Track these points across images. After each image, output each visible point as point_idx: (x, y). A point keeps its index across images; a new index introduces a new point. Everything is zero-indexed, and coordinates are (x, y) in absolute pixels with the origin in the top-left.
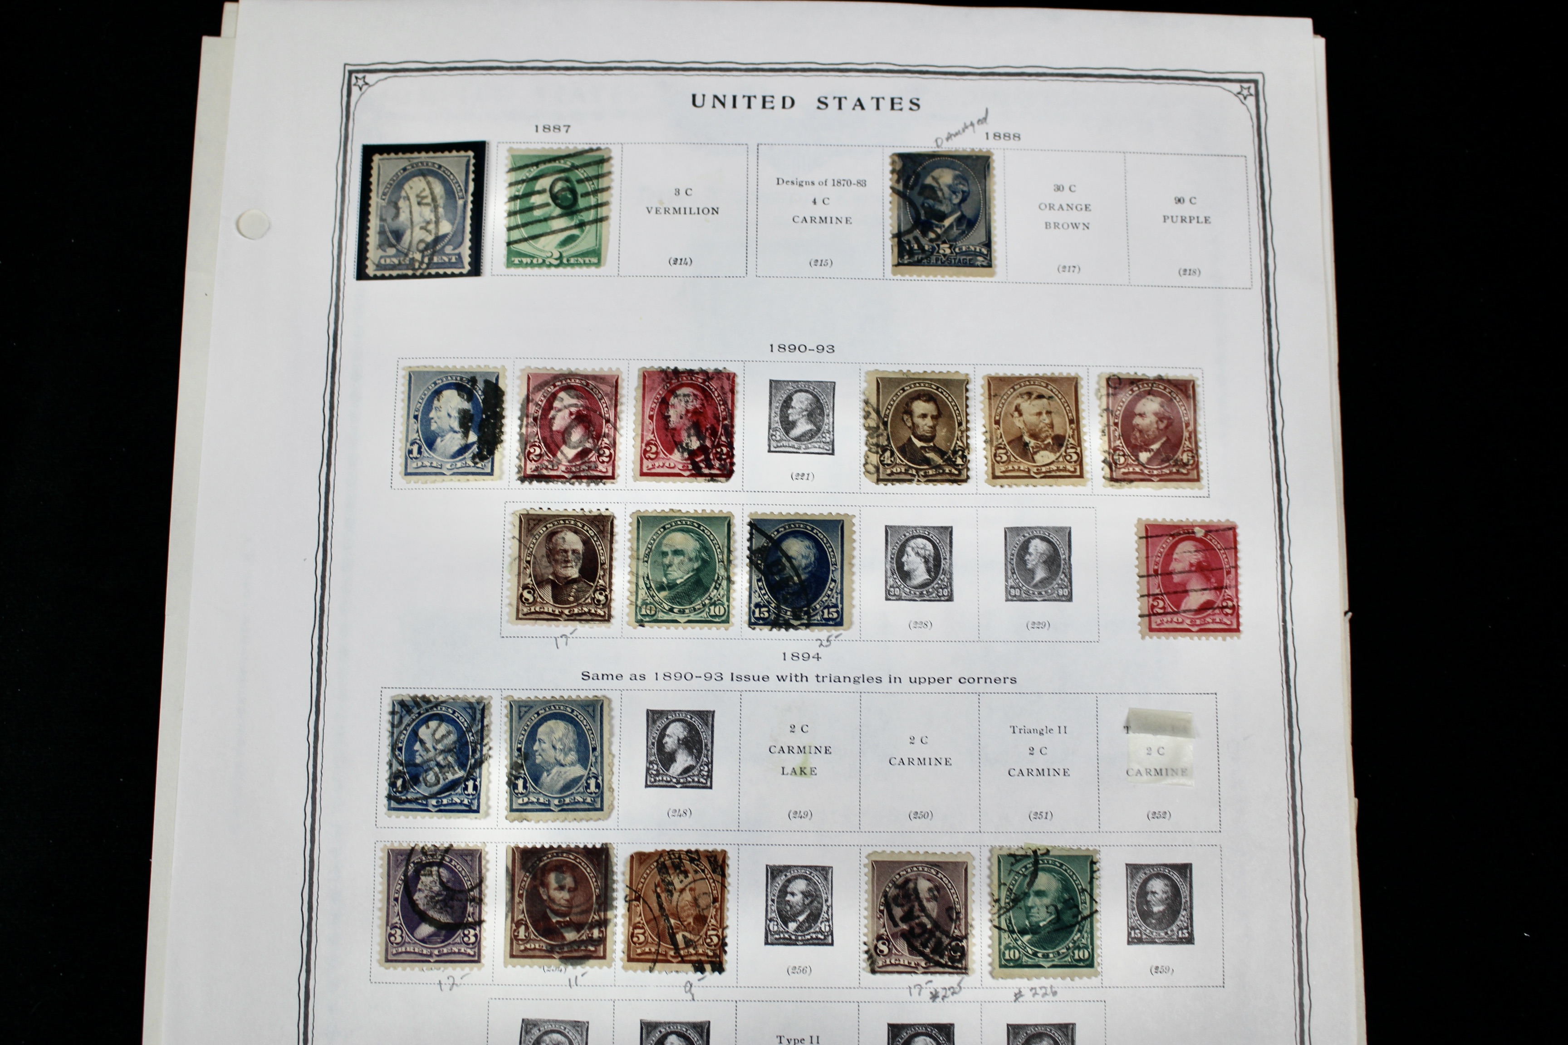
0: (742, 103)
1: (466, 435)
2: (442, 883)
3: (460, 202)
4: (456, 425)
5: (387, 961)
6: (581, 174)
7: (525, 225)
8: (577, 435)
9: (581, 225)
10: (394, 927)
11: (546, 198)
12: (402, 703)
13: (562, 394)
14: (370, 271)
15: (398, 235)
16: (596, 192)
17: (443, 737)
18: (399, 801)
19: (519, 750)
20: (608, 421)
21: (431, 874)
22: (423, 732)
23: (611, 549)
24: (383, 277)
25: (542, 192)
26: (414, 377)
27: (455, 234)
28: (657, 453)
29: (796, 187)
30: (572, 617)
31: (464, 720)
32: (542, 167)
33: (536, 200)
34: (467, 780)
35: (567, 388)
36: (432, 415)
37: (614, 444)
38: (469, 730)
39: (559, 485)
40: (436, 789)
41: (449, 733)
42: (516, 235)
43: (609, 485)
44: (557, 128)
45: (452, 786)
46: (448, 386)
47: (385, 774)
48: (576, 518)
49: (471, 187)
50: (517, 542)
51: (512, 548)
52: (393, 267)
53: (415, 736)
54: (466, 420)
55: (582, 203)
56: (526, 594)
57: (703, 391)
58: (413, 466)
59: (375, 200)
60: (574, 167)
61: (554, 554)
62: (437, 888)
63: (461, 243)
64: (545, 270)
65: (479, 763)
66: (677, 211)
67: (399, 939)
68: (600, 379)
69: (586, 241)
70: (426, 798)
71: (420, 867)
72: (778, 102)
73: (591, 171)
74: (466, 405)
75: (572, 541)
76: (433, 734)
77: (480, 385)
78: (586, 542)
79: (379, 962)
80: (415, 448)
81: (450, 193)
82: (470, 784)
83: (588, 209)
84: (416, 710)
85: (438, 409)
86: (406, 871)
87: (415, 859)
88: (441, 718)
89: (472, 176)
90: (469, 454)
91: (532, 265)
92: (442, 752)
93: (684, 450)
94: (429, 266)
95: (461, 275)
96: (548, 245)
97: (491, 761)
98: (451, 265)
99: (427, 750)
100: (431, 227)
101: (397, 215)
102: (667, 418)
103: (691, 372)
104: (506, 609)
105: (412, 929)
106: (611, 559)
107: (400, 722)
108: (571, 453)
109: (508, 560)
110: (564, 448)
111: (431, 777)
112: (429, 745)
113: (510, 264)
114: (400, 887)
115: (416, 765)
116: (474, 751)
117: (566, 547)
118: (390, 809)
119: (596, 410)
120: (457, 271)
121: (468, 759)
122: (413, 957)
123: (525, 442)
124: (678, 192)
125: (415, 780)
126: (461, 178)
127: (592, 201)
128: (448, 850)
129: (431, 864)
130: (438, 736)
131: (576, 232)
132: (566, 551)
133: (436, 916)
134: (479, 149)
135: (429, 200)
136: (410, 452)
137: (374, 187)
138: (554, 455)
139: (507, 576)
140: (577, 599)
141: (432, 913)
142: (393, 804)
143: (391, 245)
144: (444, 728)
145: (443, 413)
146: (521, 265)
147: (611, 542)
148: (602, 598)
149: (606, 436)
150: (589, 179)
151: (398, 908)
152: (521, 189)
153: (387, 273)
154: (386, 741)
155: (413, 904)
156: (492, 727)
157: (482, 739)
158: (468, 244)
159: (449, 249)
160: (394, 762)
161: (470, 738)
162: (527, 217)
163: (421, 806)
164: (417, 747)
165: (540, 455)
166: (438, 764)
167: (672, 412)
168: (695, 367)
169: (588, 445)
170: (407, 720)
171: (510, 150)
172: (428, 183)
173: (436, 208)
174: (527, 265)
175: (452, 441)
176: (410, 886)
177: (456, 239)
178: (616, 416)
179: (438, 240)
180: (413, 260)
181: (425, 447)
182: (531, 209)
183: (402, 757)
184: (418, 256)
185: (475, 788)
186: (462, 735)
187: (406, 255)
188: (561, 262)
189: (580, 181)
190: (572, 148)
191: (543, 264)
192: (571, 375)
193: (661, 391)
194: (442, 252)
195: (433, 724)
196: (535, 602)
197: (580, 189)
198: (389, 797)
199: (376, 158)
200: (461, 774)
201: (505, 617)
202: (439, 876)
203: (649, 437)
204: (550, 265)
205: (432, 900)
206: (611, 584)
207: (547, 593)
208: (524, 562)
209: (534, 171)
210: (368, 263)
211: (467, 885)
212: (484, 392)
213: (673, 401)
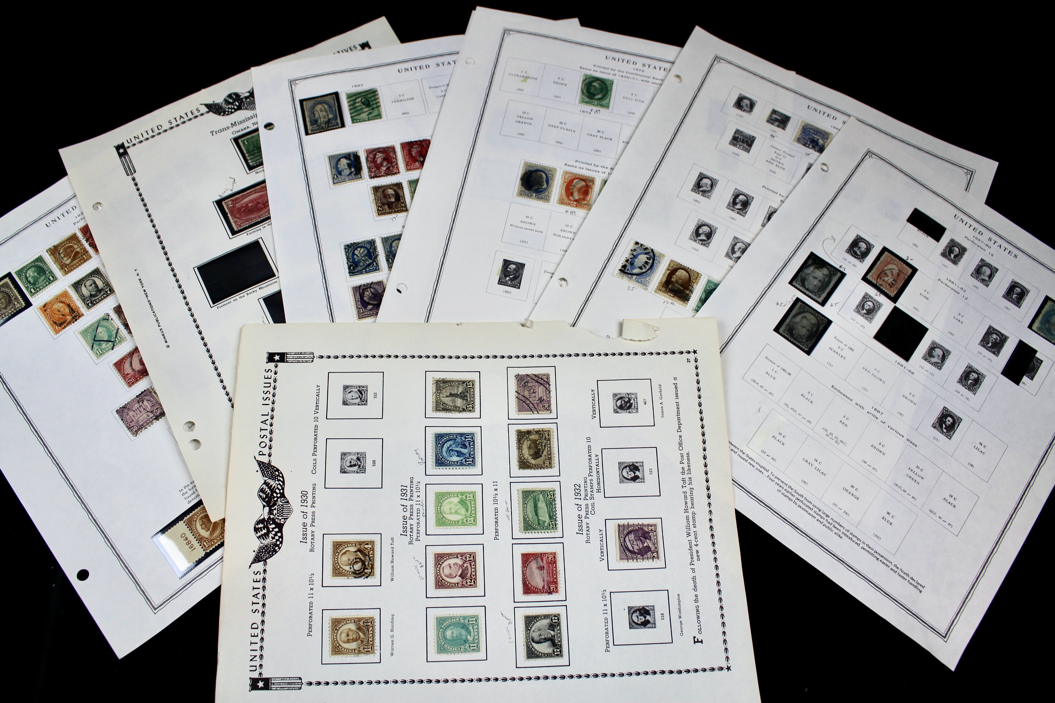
0: (413, 69)
1: (350, 169)
2: (372, 293)
3: (334, 109)
4: (347, 167)
5: (359, 318)
6: (369, 96)
7: (355, 112)
8: (385, 164)
9: (373, 109)
10: (359, 308)
11: (360, 104)
12: (348, 246)
13: (378, 154)
14: (310, 132)
15: (316, 121)
16: (375, 100)
17: (363, 252)
18: (353, 273)
19: (388, 251)
20: (394, 158)
21: (368, 291)
22: (356, 252)
23: (403, 192)
24: (314, 133)
25: (358, 102)
26: (331, 158)
27: (334, 117)
28: (411, 164)
29: (435, 89)
30: (395, 212)
31: (368, 246)
32: (357, 96)
33: (357, 105)
34: (373, 262)
35: (379, 152)
36: (339, 166)
37: (397, 164)
38: (371, 248)
39: (383, 178)
40: (364, 267)
41: (364, 251)
42: (353, 115)
43: (398, 175)
44: (359, 86)
45: (369, 265)
46: (342, 158)
47: (346, 266)
48: (390, 185)
49: (336, 104)
50: (373, 195)
51: (372, 197)
52: (317, 130)
53: (354, 254)
54: (350, 166)
55: (371, 103)
56: (379, 208)
57: (421, 145)
58: (335, 181)
59: (306, 113)
60: (367, 95)
61: (386, 196)
62: (371, 295)
63: (337, 119)
64: (364, 123)
65: (376, 257)
66: (401, 101)
67: (362, 312)
68: (389, 148)
69: (375, 113)
70: (361, 270)
71: (364, 290)
72: (424, 67)
73: (372, 95)
74: (349, 162)
75: (391, 192)
76: (360, 252)
77: (352, 156)
78: (395, 191)
79: (357, 319)
80: (335, 176)
81: (330, 107)
82: (375, 263)
83: (374, 104)
84: (352, 247)
85: (340, 164)
86: (360, 292)
87: (362, 288)
88: (361, 247)
89: (336, 101)
90: (353, 174)
91: (360, 122)
92: (363, 256)
93: (419, 162)
94: (328, 127)
95: (339, 128)
96: (364, 116)
97: (379, 256)
98: (335, 126)
99: (358, 257)
100: (326, 117)
101: (315, 115)
102: (412, 154)
103: (416, 142)
104: (374, 214)
105: (365, 308)
106: (404, 194)
107: (348, 251)
108: (384, 169)
109: (372, 200)
110: (382, 168)
111: (361, 264)
112: (359, 255)
113: (353, 122)
114: (359, 297)
115: (356, 262)
116: (374, 254)
117: (389, 193)
118: (350, 276)
119: (390, 156)
120: (337, 127)
121: (372, 257)
122: (368, 315)
123: (369, 168)
124: (400, 96)
125: (357, 266)
126: (332, 102)
127: (375, 102)
128: (372, 283)
129: (367, 288)
130: (361, 252)
131: (371, 111)
132: (389, 195)
133: (372, 302)
134: (336, 94)
135: (324, 110)
136: (334, 177)
137: (305, 110)
138: (379, 170)
139: (372, 205)
140: (396, 207)
141: (370, 302)
142: (351, 274)
143: (315, 124)
144: (362, 250)
145: (342, 165)
146: (357, 122)
147: (403, 190)
148: (403, 205)
149: (394, 162)
150: (372, 97)
151: (359, 303)
152: (352, 103)
153: (315, 132)
154: (345, 257)
155: (364, 301)
156: (378, 247)
157: (375, 250)
158: (339, 119)
159: (333, 122)
160: (349, 263)
161: (371, 250)
162: (356, 110)
163: (360, 272)
164: (355, 256)
165: (375, 171)
166: (363, 260)
167: (413, 153)
168: (417, 140)
169: (389, 165)
170: (350, 250)
171: (346, 93)
172: (323, 106)
173: (326, 112)
174: (358, 122)
175: (347, 172)
176: (362, 296)
177: (335, 118)
178: (396, 156)
179: (329, 120)
180: (323, 127)
181: (338, 175)
182: (356, 107)
183: (351, 260)
184: (324, 125)
185: (376, 264)
186: (369, 250)
187: (320, 126)
188: (369, 120)
189: (370, 98)
190: (365, 90)
191: (364, 121)
192: (379, 148)
193: (408, 148)
194: (331, 123)
195: (359, 249)
196: (383, 210)
197: (370, 100)
198: (349, 273)
199: (304, 103)
200: (371, 261)
201: (375, 216)
202: (371, 291)
203: (407, 160)
204: (366, 121)
205: (370, 298)
206: (405, 201)
207: (386, 207)
208: (377, 200)
209: (355, 97)
210: (309, 130)
211: (380, 292)
212: (353, 157)
213: (412, 149)
